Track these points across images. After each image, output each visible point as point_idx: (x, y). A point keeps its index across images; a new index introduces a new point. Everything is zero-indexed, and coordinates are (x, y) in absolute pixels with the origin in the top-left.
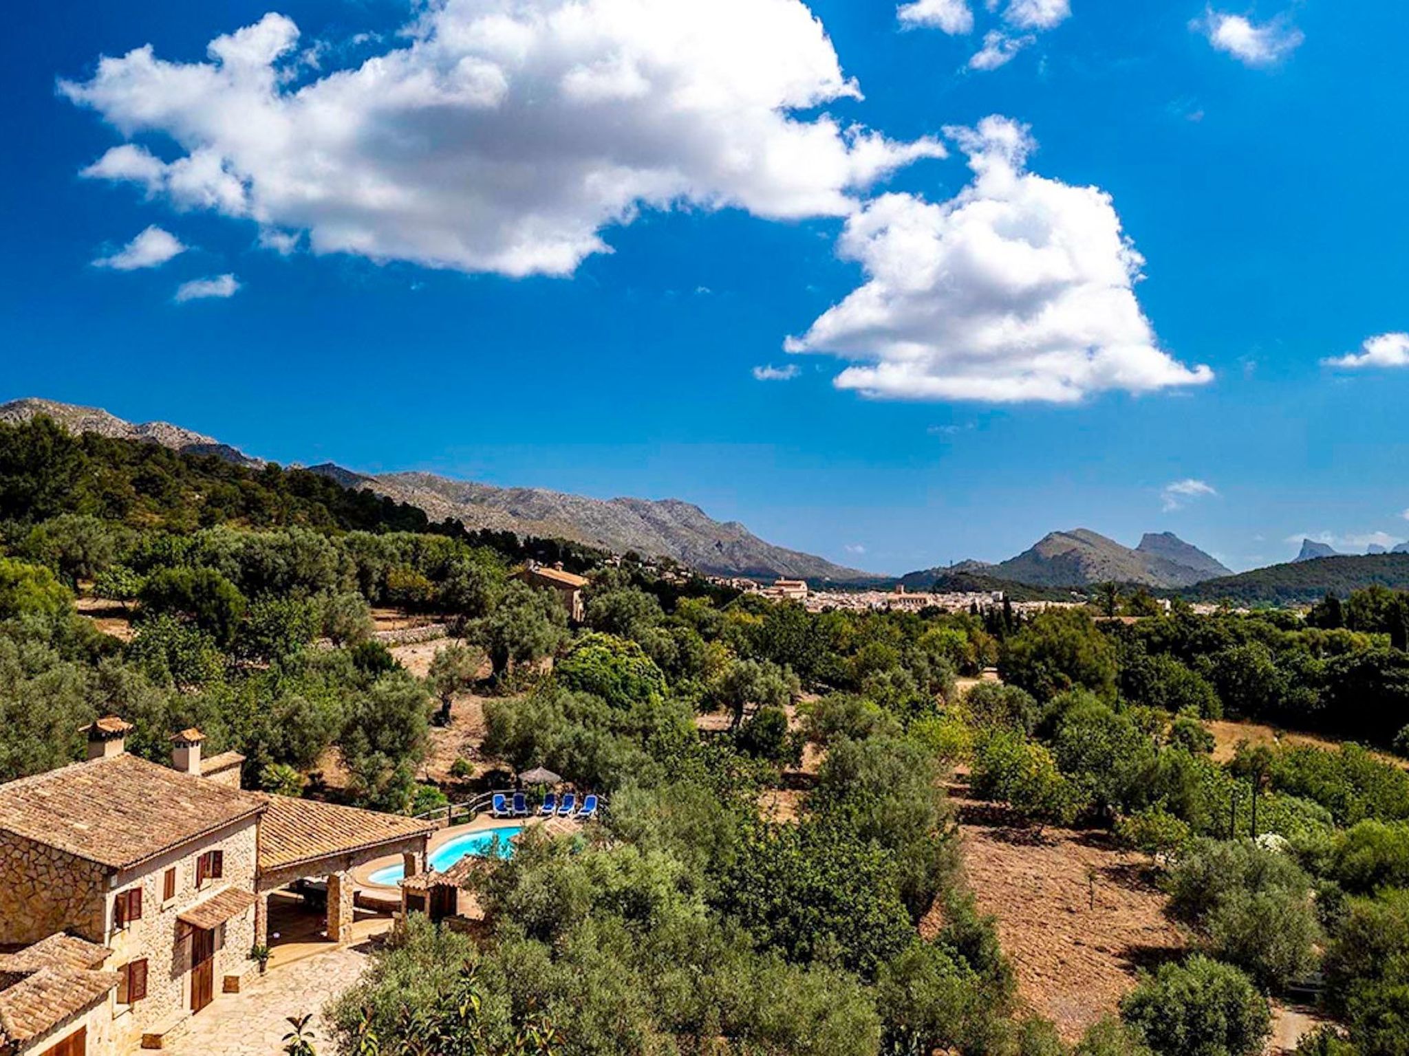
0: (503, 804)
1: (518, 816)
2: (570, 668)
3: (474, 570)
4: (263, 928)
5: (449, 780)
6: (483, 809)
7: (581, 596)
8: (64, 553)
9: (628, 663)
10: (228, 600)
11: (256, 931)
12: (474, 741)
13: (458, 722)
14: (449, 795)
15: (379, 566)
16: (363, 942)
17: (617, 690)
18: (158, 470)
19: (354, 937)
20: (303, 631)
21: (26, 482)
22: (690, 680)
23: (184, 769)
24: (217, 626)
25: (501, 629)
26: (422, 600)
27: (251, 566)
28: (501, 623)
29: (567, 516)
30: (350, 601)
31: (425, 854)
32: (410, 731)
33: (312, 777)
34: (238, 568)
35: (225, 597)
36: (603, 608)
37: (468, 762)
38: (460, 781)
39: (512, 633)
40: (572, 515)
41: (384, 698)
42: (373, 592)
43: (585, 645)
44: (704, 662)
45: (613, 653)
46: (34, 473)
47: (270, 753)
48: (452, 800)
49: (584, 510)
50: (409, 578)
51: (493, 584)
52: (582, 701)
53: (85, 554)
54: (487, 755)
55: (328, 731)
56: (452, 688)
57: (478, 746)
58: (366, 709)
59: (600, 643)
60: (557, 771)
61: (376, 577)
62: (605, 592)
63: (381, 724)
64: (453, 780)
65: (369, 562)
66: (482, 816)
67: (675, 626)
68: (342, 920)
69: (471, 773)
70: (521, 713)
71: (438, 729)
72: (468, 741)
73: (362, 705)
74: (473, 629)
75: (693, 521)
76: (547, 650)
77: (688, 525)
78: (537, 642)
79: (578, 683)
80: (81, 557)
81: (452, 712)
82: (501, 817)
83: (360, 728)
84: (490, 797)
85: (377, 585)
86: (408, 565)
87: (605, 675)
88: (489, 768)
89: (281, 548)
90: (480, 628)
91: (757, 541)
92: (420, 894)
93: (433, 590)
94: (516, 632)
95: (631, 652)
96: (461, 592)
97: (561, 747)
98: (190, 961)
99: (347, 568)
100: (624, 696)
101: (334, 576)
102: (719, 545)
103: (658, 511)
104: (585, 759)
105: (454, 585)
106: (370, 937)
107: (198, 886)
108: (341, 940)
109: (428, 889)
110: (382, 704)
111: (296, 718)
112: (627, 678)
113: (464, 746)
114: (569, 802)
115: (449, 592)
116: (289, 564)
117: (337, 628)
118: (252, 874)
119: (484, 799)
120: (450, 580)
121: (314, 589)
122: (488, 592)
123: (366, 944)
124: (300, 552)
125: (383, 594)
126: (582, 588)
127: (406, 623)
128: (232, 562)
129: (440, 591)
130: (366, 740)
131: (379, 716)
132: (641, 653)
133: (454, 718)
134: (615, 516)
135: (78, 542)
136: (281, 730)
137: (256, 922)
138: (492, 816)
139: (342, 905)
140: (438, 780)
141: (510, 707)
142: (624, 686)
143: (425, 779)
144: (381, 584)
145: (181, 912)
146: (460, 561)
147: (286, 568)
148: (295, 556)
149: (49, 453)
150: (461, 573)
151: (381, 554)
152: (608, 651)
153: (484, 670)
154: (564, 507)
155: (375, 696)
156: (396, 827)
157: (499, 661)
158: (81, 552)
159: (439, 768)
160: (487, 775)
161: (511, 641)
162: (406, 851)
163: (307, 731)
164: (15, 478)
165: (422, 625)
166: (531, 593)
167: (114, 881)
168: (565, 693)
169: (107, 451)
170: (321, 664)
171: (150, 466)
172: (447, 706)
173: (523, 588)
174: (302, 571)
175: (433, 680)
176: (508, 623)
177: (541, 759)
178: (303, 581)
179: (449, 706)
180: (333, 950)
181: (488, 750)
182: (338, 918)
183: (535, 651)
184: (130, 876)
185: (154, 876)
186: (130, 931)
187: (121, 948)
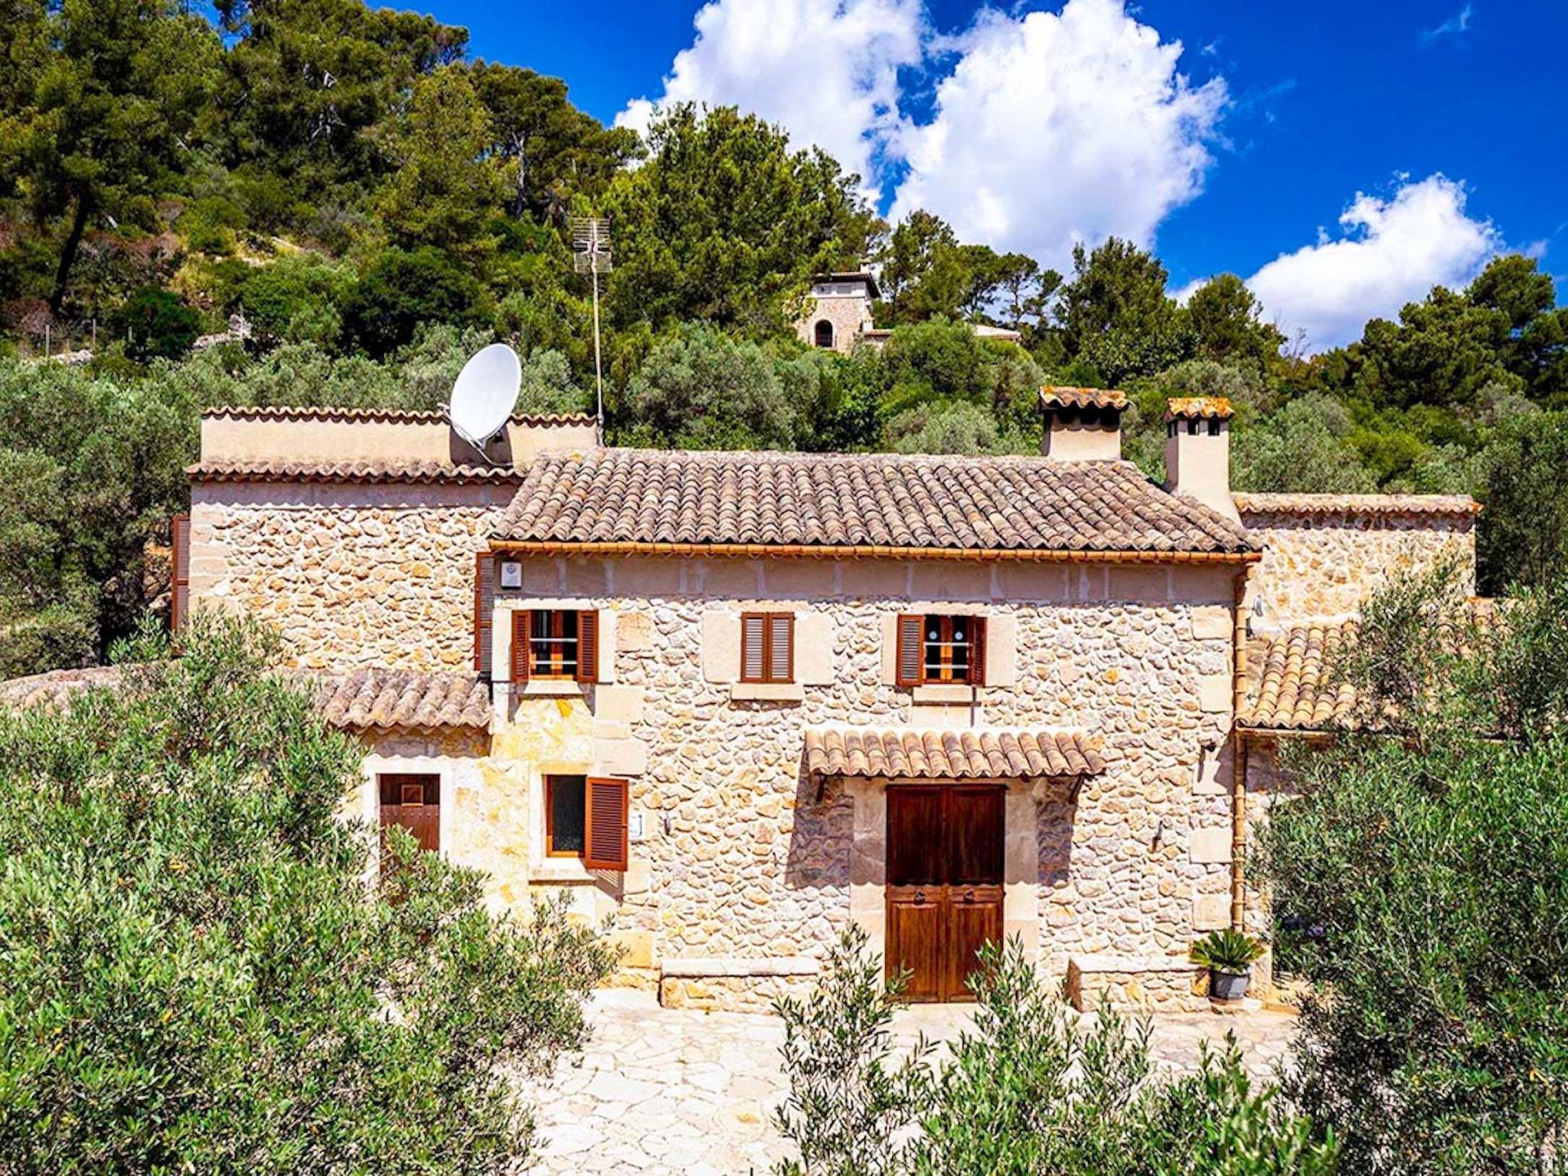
11: (1234, 891)
98: (877, 864)
107: (905, 685)
118: (1214, 737)
167: (508, 574)
184: (586, 583)
185: (683, 610)
186: (591, 708)
187: (561, 737)
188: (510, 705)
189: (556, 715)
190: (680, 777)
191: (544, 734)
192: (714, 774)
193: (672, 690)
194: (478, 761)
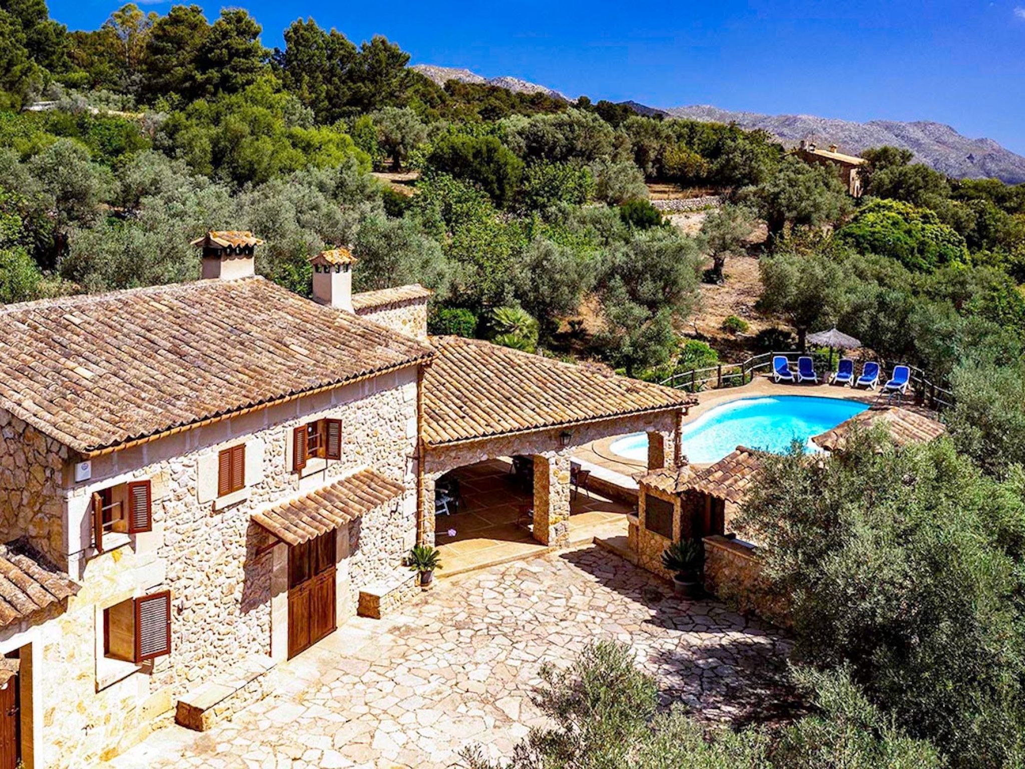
0: (785, 367)
1: (805, 383)
2: (857, 232)
3: (748, 147)
4: (429, 522)
5: (720, 336)
6: (760, 370)
7: (858, 173)
8: (387, 137)
9: (923, 229)
10: (506, 164)
11: (418, 526)
12: (748, 299)
13: (732, 281)
14: (721, 351)
15: (655, 145)
16: (584, 547)
17: (913, 255)
18: (497, 103)
19: (571, 540)
20: (576, 193)
21: (366, 88)
22: (992, 252)
23: (325, 300)
24: (495, 186)
25: (776, 195)
26: (697, 176)
27: (535, 141)
28: (777, 190)
29: (827, 136)
30: (624, 170)
31: (678, 435)
32: (675, 283)
33: (572, 324)
34: (523, 143)
35: (502, 161)
36: (887, 181)
37: (742, 319)
38: (733, 338)
39: (790, 198)
40: (832, 135)
41: (645, 248)
42: (651, 169)
43: (871, 210)
44: (1008, 234)
45: (906, 220)
46: (373, 81)
47: (516, 296)
48: (724, 358)
49: (842, 131)
50: (683, 155)
51: (767, 160)
52: (875, 263)
53: (403, 137)
54: (764, 313)
55: (581, 277)
56: (724, 247)
57: (752, 304)
58: (625, 259)
59: (890, 208)
60: (856, 336)
61: (652, 155)
62: (886, 167)
63: (641, 274)
64: (725, 336)
65: (646, 142)
66: (759, 379)
67: (970, 198)
68: (552, 517)
69: (745, 330)
70: (803, 271)
71: (709, 286)
72: (742, 298)
73: (620, 254)
74: (747, 196)
75: (945, 138)
76: (827, 217)
77: (939, 142)
78: (817, 207)
79: (866, 245)
80: (399, 140)
81: (724, 270)
82: (782, 382)
83: (618, 277)
84: (770, 359)
85: (654, 162)
86: (683, 145)
87: (899, 239)
88: (765, 326)
89: (560, 125)
90: (755, 194)
91: (1008, 154)
92: (665, 498)
93: (706, 166)
94: (794, 197)
95: (926, 218)
96: (735, 168)
97: (858, 309)
98: (284, 580)
99: (622, 143)
100: (921, 261)
101: (610, 149)
102: (971, 157)
103: (911, 130)
104: (893, 323)
105: (728, 161)
106: (595, 541)
107: (297, 468)
108: (552, 543)
109: (679, 494)
110: (645, 254)
111: (545, 263)
112: (923, 243)
113: (738, 304)
114: (871, 370)
115: (723, 167)
116: (567, 139)
117: (610, 193)
118: (411, 450)
119: (762, 360)
120: (724, 157)
121: (590, 158)
122: (763, 168)
123: (588, 552)
124: (576, 128)
125: (659, 170)
126: (861, 166)
127: (680, 195)
128: (518, 138)
129: (714, 167)
130: (623, 290)
131: (639, 265)
132: (937, 220)
133: (727, 276)
134: (871, 135)
135: (398, 128)
136: (529, 275)
137: (418, 515)
138: (772, 379)
139: (553, 496)
140: (708, 336)
141: (791, 264)
142: (921, 252)
143: (694, 333)
144: (657, 161)
145: (259, 511)
146: (733, 141)
147: (564, 142)
148: (572, 131)
149: (384, 65)
150: (735, 150)
151: (658, 135)
152: (900, 217)
153: (759, 233)
154: (825, 129)
155: (636, 247)
156: (634, 396)
157: (775, 224)
158: (399, 136)
159: (711, 323)
160: (763, 334)
161: (787, 207)
162: (651, 430)
163: (557, 276)
164: (359, 84)
165: (696, 197)
166: (806, 166)
167: (82, 471)
168: (853, 255)
169: (463, 92)
170: (588, 219)
171: (492, 100)
172: (719, 264)
173: (798, 163)
174: (579, 145)
175: (703, 236)
176: (783, 190)
177: (834, 320)
178: (581, 154)
179: (722, 265)
180: (538, 556)
181: (764, 308)
182: (547, 513)
183: (814, 216)
184: (130, 461)
185: (186, 461)
186: (134, 549)
187: (114, 577)
188: (80, 569)
189: (111, 563)
190: (185, 573)
191: (103, 580)
192: (203, 563)
193: (180, 517)
194: (58, 619)
